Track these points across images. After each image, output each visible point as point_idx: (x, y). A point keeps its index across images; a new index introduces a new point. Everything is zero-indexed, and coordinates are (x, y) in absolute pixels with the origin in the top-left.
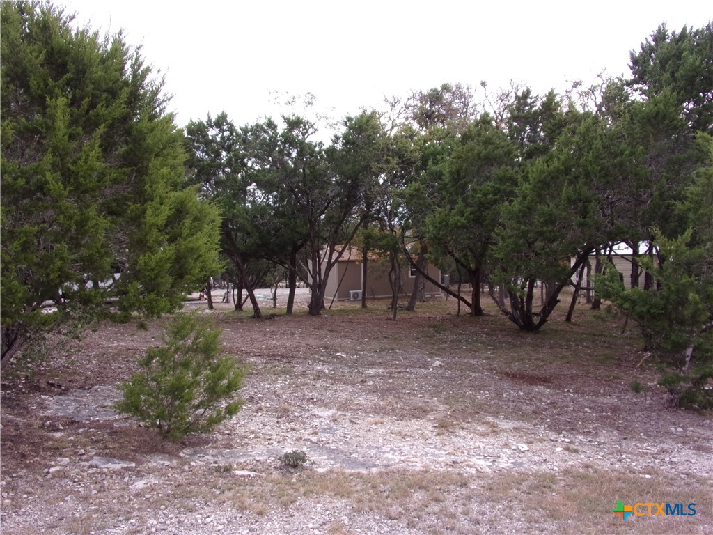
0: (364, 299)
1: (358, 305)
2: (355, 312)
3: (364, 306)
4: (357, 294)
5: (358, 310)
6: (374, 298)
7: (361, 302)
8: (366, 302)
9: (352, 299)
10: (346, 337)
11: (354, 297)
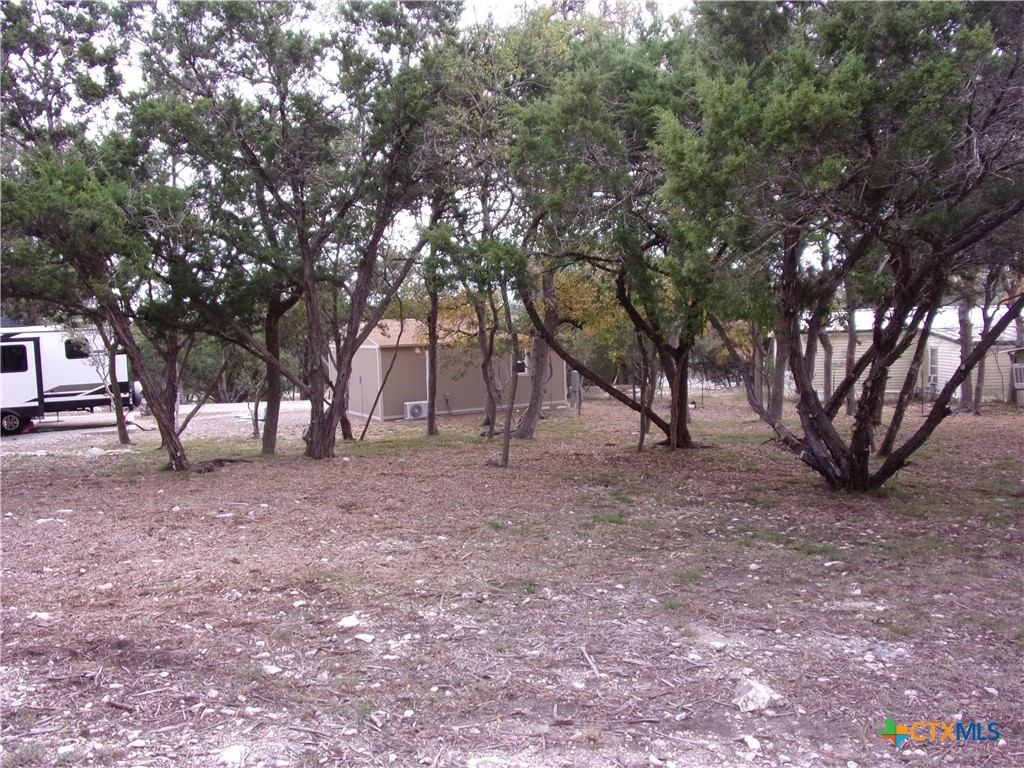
0: (432, 418)
1: (422, 429)
2: (415, 446)
3: (432, 431)
4: (419, 407)
5: (419, 441)
6: (451, 415)
7: (426, 422)
8: (436, 422)
9: (409, 416)
10: (385, 529)
11: (413, 413)
